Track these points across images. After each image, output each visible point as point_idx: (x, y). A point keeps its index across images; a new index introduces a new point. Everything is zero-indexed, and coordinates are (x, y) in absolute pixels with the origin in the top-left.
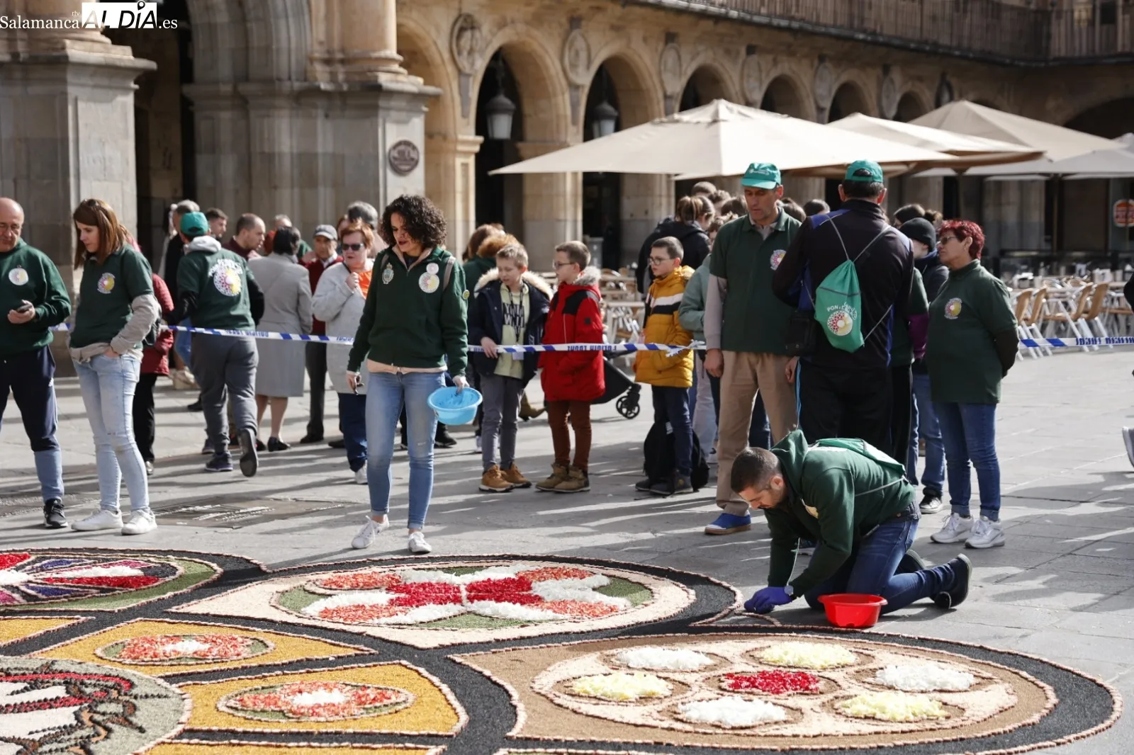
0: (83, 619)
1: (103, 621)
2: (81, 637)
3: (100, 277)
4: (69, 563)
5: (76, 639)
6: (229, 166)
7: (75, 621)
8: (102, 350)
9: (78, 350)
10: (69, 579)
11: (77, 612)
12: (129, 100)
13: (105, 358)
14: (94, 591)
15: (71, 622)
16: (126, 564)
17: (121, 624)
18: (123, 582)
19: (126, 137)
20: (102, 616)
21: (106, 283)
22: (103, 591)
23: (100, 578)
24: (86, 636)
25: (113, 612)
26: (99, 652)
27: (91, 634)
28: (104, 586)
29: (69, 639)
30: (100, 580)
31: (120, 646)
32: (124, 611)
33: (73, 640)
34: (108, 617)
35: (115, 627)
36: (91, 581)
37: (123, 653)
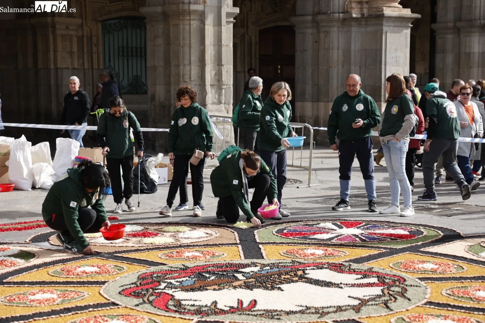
0: (384, 251)
1: (392, 252)
2: (383, 258)
3: (392, 107)
4: (378, 227)
5: (382, 259)
6: (450, 59)
7: (381, 252)
8: (392, 138)
10: (378, 233)
11: (382, 248)
12: (408, 32)
13: (393, 141)
14: (388, 239)
15: (379, 252)
16: (402, 229)
17: (400, 254)
18: (401, 237)
19: (407, 47)
20: (392, 250)
21: (395, 109)
22: (392, 239)
23: (391, 234)
24: (386, 258)
25: (397, 249)
26: (391, 265)
27: (387, 257)
28: (393, 238)
29: (379, 258)
30: (391, 235)
31: (400, 264)
32: (401, 249)
33: (380, 259)
34: (394, 251)
35: (398, 255)
36: (387, 235)
37: (401, 266)
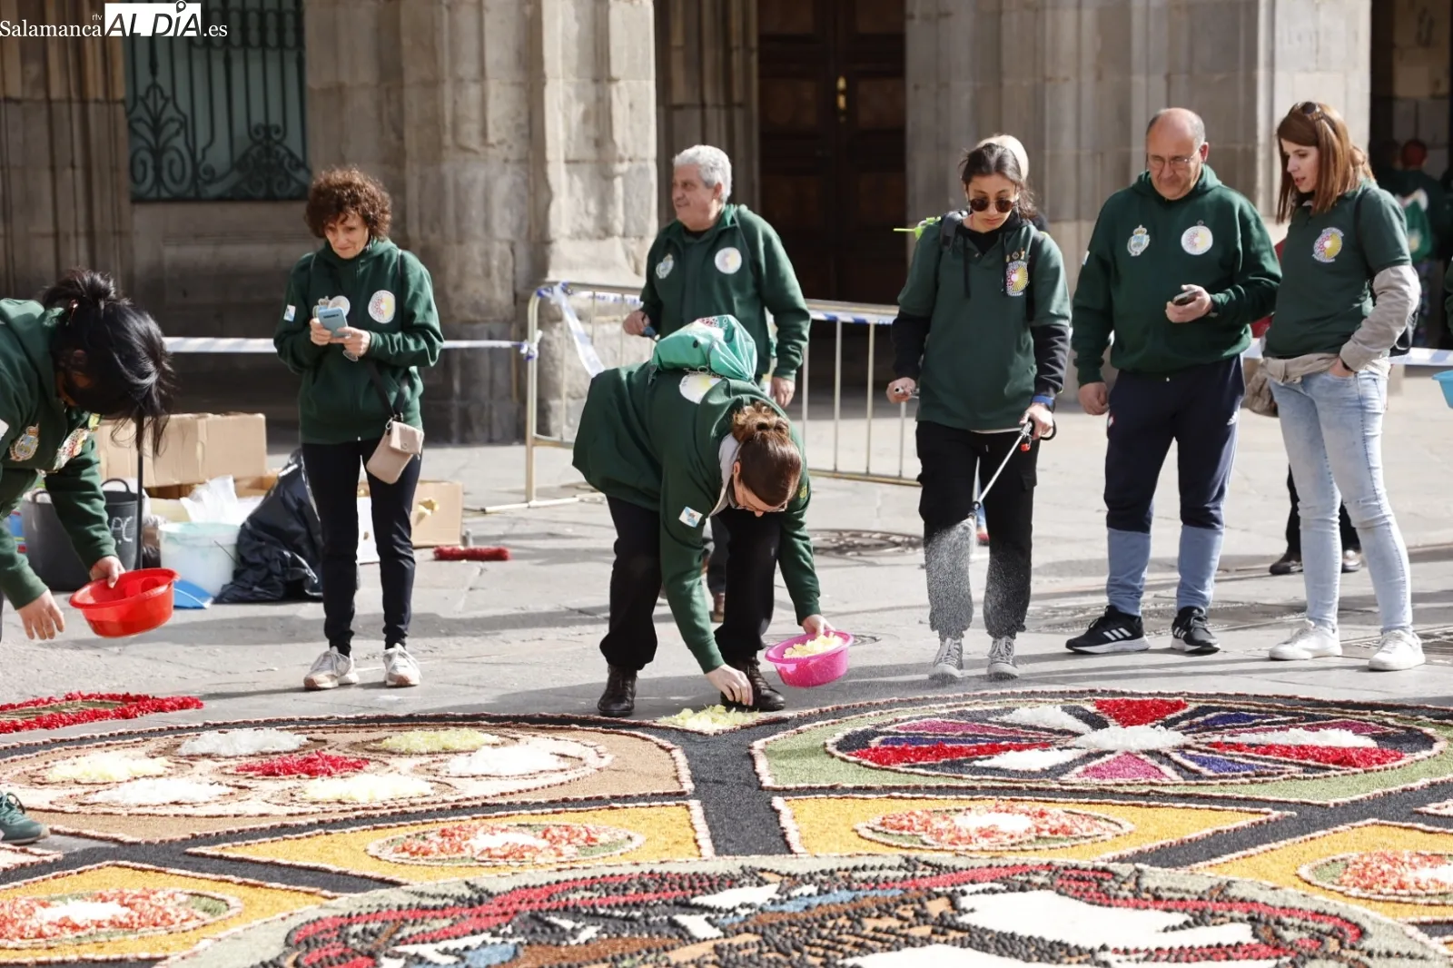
0: (1275, 814)
1: (1310, 819)
2: (1273, 845)
3: (1319, 234)
4: (1250, 718)
5: (1266, 847)
7: (1263, 818)
8: (1323, 365)
9: (1282, 362)
10: (1250, 746)
11: (1266, 802)
13: (1330, 377)
14: (1293, 768)
15: (1256, 818)
16: (1346, 726)
17: (1341, 828)
18: (1343, 758)
20: (1308, 811)
21: (1328, 244)
22: (1307, 768)
23: (1302, 747)
24: (1282, 843)
25: (1327, 806)
26: (1305, 872)
27: (1289, 841)
28: (1310, 762)
29: (1254, 847)
30: (1303, 751)
31: (1341, 865)
32: (1345, 806)
33: (1261, 848)
34: (1317, 814)
35: (1330, 831)
36: (1286, 751)
37: (1347, 877)
